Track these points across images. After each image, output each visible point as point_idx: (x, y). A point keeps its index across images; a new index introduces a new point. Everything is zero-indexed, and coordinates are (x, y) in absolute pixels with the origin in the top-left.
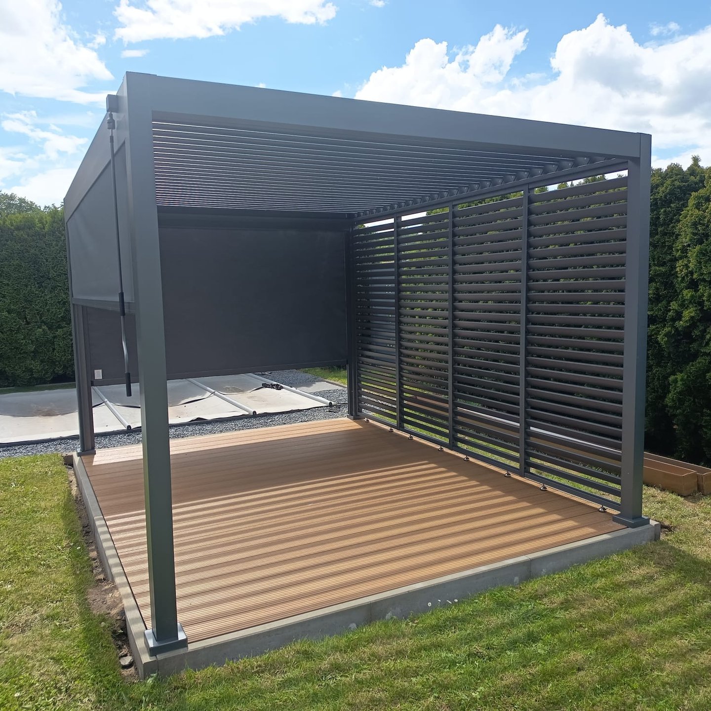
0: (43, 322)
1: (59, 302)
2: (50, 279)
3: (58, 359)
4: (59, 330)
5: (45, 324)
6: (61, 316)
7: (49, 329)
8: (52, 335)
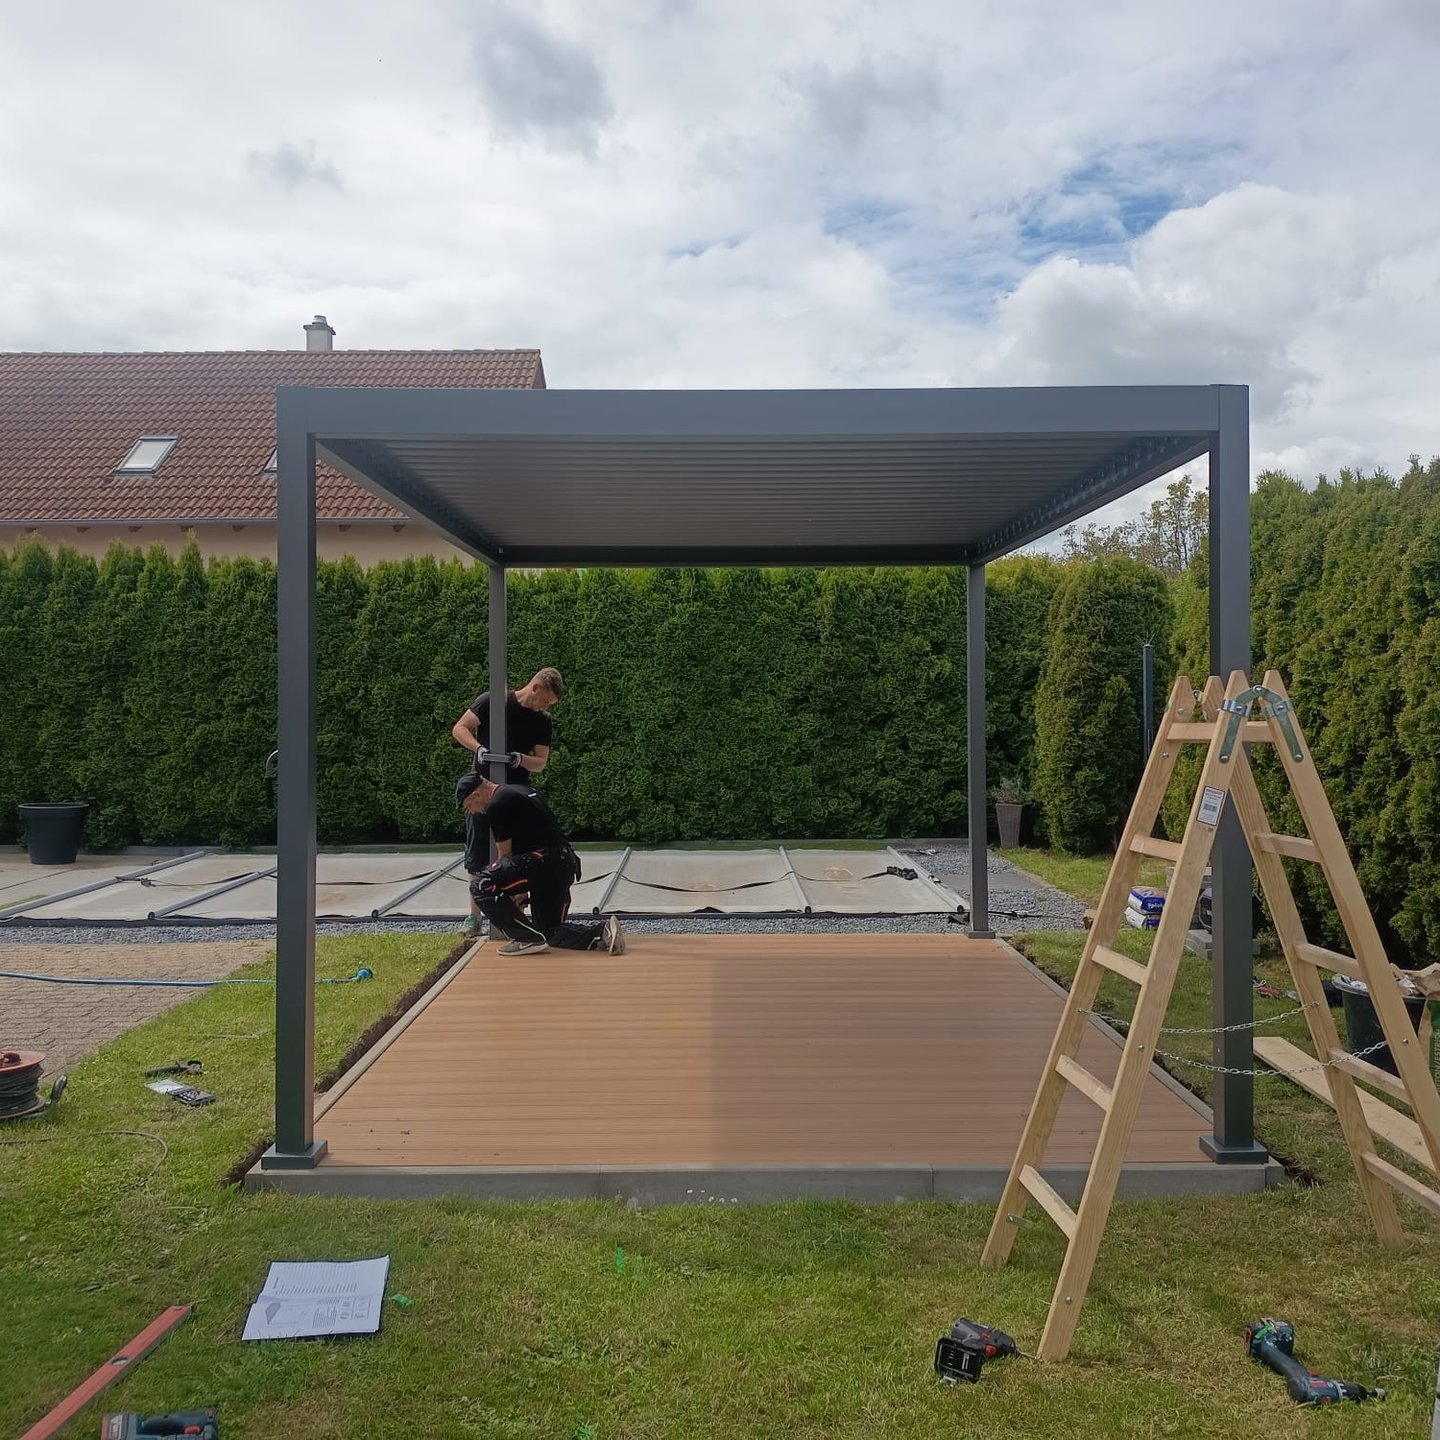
0: (561, 740)
1: (587, 709)
2: (576, 671)
3: (580, 802)
4: (585, 755)
5: (566, 743)
6: (589, 733)
7: (570, 751)
8: (573, 762)
